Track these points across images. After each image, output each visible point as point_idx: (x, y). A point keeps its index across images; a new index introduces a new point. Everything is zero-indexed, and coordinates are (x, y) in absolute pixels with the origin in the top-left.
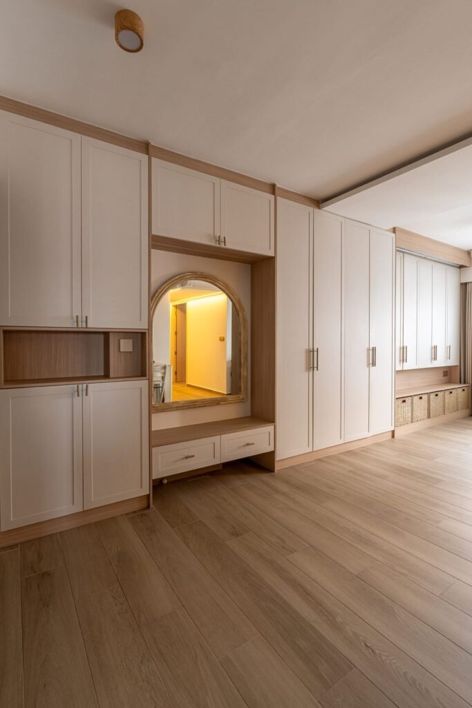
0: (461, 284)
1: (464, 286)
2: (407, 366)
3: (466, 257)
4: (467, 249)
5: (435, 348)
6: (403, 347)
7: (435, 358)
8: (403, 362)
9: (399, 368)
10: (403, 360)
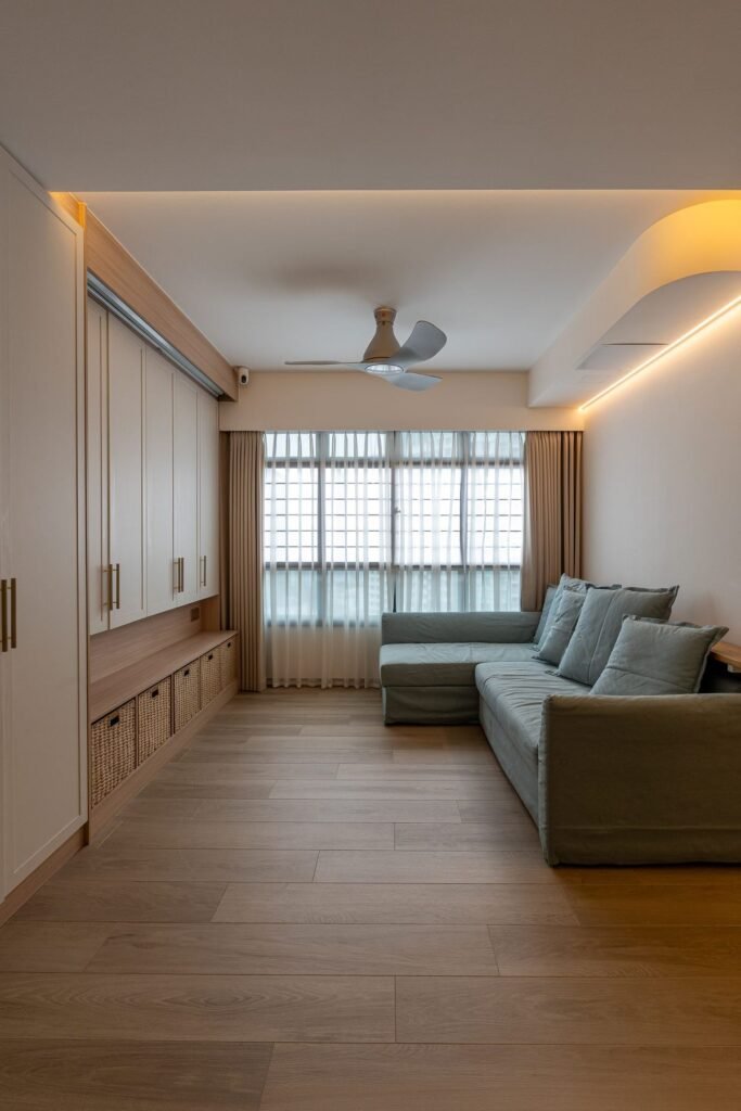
0: (222, 433)
1: (225, 437)
2: (120, 618)
3: (228, 376)
4: (232, 364)
5: (181, 562)
6: (110, 566)
7: (181, 588)
8: (110, 608)
9: (97, 626)
10: (110, 602)
